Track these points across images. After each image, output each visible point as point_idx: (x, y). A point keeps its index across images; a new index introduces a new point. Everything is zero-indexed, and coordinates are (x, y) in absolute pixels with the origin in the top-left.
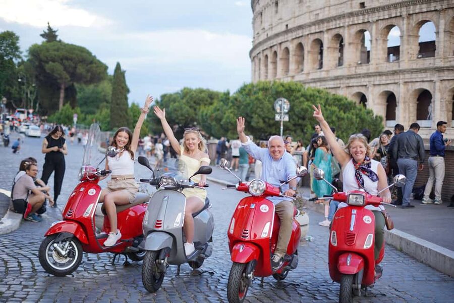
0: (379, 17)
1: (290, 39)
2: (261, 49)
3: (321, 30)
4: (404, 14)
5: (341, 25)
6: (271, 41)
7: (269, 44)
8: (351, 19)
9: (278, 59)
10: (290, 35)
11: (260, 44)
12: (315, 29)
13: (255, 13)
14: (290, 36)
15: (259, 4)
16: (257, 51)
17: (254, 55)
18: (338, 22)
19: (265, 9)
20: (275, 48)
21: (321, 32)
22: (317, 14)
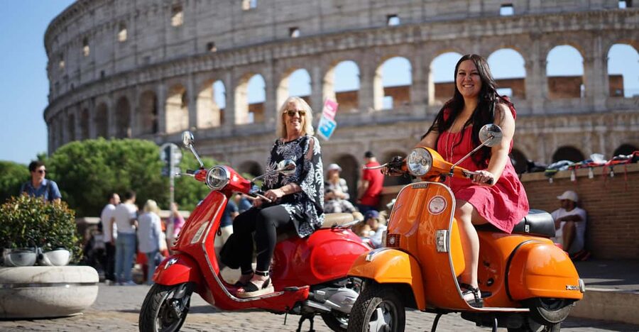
0: (234, 61)
1: (107, 90)
2: (61, 106)
3: (155, 78)
4: (268, 57)
5: (183, 72)
6: (80, 95)
7: (76, 98)
8: (197, 64)
9: (91, 120)
10: (107, 85)
11: (61, 98)
12: (146, 77)
13: (51, 54)
14: (108, 87)
15: (58, 42)
16: (56, 109)
17: (50, 115)
18: (178, 68)
19: (68, 47)
20: (86, 105)
21: (153, 82)
22: (148, 58)
